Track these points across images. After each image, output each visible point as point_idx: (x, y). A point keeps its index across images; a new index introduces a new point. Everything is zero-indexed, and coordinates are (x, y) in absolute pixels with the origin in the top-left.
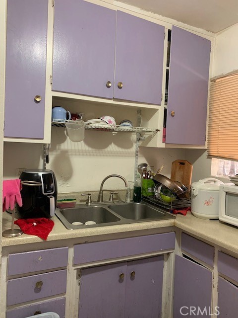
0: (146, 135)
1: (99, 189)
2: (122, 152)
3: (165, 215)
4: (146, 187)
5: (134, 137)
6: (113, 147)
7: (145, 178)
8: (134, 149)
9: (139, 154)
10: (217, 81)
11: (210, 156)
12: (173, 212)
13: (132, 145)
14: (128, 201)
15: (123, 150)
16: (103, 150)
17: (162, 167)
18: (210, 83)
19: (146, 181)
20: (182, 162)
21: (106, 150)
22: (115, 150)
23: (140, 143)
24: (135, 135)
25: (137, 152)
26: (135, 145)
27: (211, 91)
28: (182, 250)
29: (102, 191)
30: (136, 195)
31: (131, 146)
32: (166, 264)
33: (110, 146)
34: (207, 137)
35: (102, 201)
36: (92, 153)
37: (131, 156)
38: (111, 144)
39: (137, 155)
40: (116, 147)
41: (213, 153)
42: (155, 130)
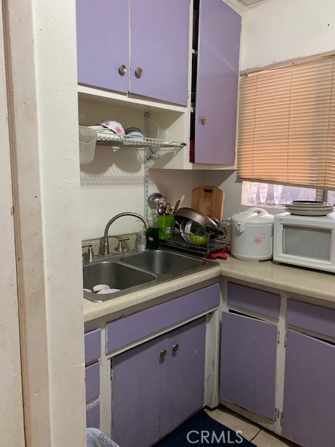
0: (162, 152)
1: (103, 235)
2: (127, 177)
3: (204, 264)
4: (163, 226)
5: (142, 154)
6: (114, 171)
7: (160, 214)
8: (142, 172)
9: (149, 179)
10: (249, 75)
11: (240, 179)
12: (210, 257)
13: (140, 168)
14: (143, 248)
15: (128, 175)
16: (101, 175)
17: (183, 197)
18: (240, 78)
19: (164, 218)
20: (206, 188)
21: (105, 175)
22: (117, 175)
23: (151, 164)
24: (143, 152)
25: (147, 177)
26: (143, 166)
27: (241, 90)
28: (228, 305)
29: (107, 237)
30: (152, 239)
31: (138, 169)
32: (208, 325)
33: (110, 169)
34: (236, 154)
35: (108, 253)
36: (86, 180)
37: (139, 184)
38: (111, 165)
39: (147, 182)
40: (119, 170)
41: (245, 174)
42: (180, 145)
